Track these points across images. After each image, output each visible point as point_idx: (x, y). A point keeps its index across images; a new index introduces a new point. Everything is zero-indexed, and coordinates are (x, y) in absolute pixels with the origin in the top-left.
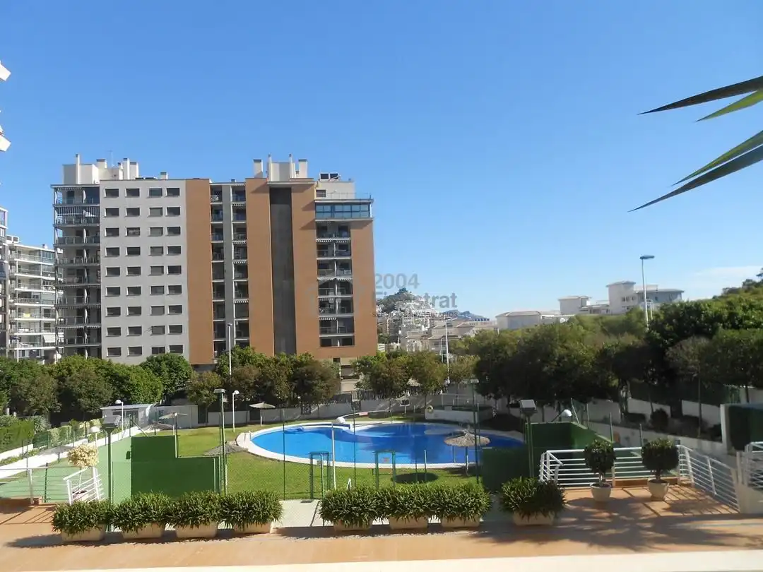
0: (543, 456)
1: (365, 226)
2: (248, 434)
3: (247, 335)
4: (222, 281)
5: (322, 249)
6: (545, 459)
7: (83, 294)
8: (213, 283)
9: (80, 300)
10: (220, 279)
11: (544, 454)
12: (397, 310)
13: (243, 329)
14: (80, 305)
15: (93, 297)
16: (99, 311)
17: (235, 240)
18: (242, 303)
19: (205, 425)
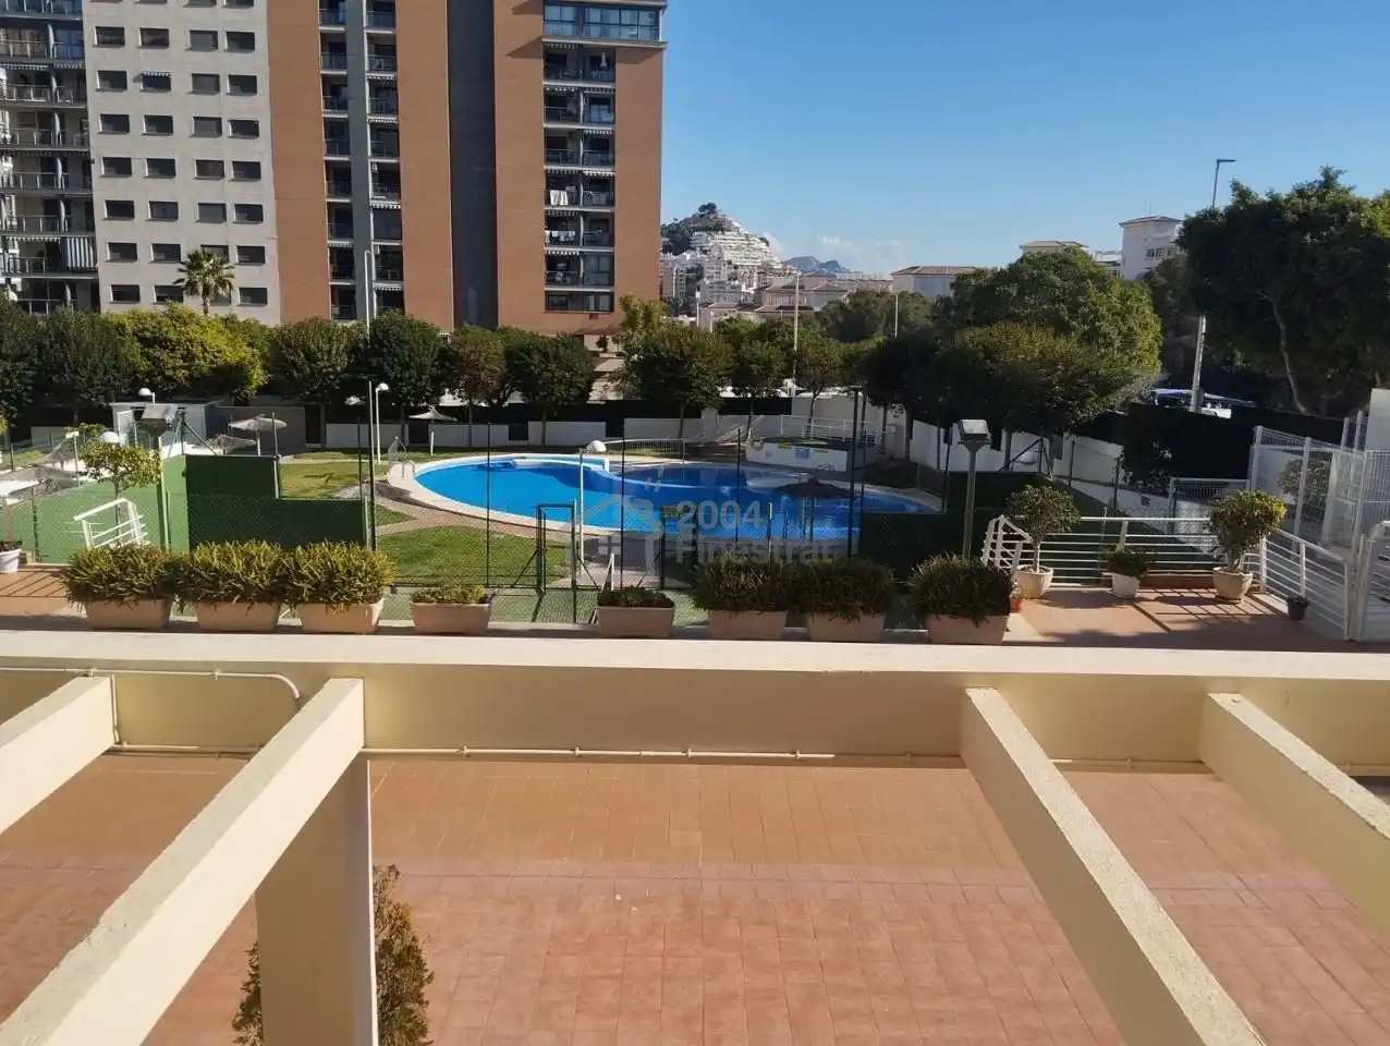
0: (992, 524)
1: (645, 58)
2: (408, 467)
3: (399, 277)
4: (346, 159)
5: (556, 104)
6: (996, 530)
7: (55, 169)
8: (326, 161)
9: (49, 181)
10: (342, 153)
11: (995, 520)
12: (694, 249)
13: (391, 264)
14: (48, 193)
15: (76, 173)
16: (88, 206)
17: (371, 70)
18: (387, 210)
19: (318, 445)
